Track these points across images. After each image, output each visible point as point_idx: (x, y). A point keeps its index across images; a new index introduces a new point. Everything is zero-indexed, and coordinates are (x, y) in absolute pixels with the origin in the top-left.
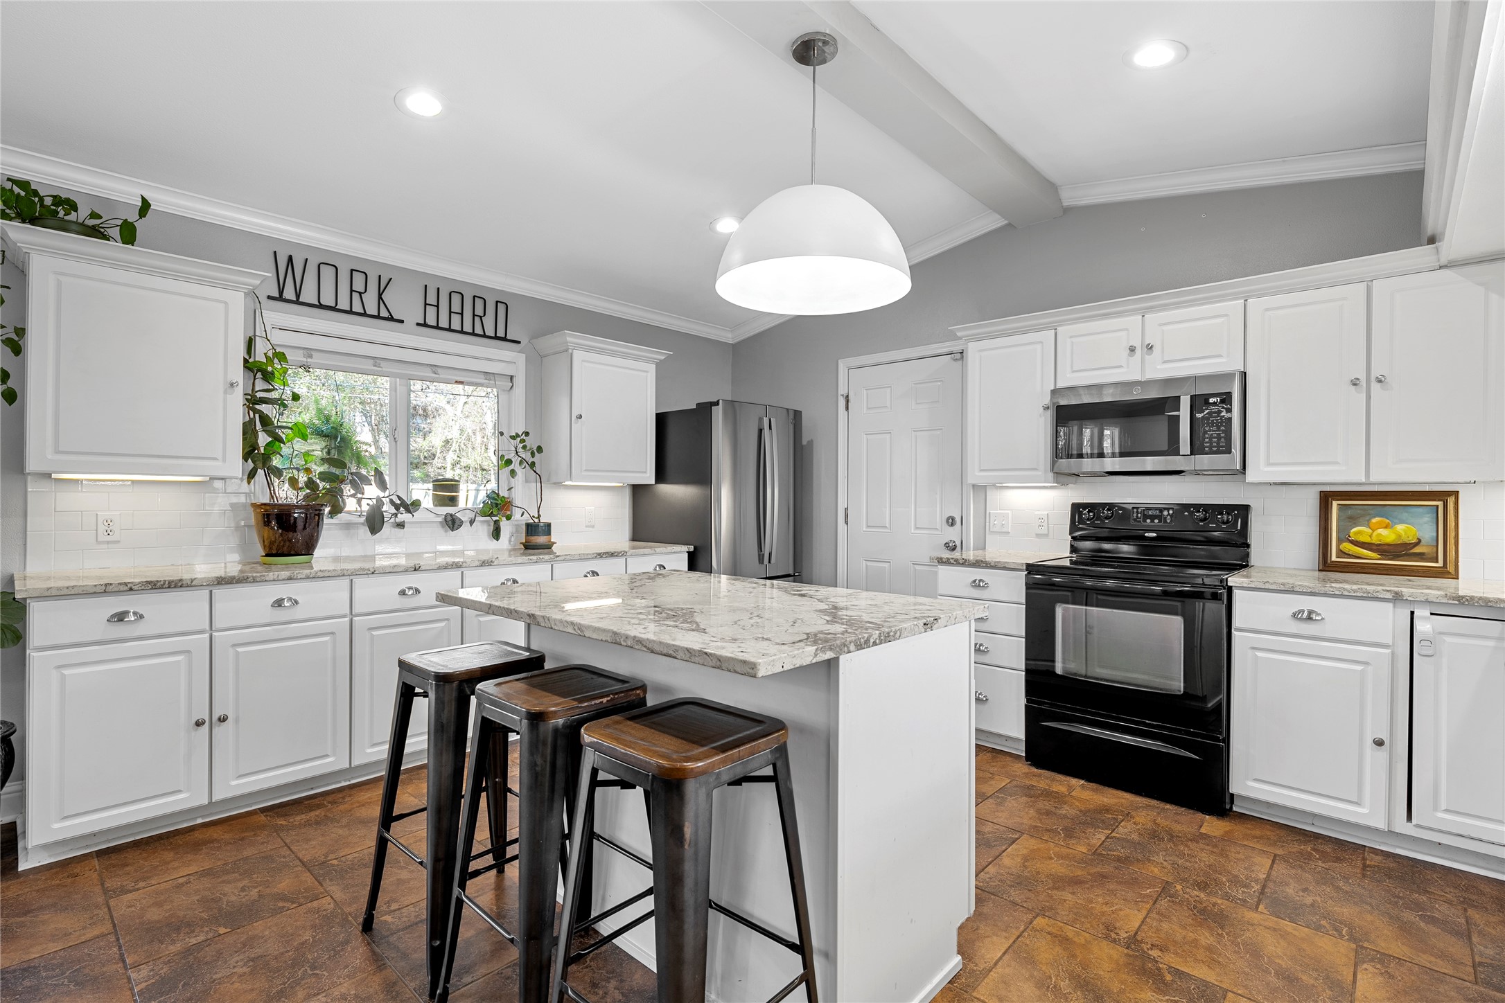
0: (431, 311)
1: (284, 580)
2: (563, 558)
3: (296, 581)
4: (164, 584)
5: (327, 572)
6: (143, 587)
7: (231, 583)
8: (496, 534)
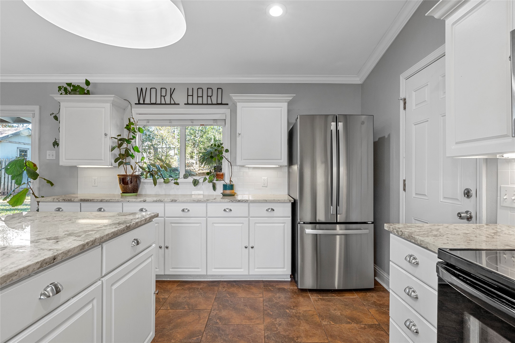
0: (190, 98)
1: (99, 201)
2: (211, 201)
3: (103, 202)
4: (67, 200)
5: (113, 200)
6: (62, 201)
7: (84, 201)
8: (214, 188)
